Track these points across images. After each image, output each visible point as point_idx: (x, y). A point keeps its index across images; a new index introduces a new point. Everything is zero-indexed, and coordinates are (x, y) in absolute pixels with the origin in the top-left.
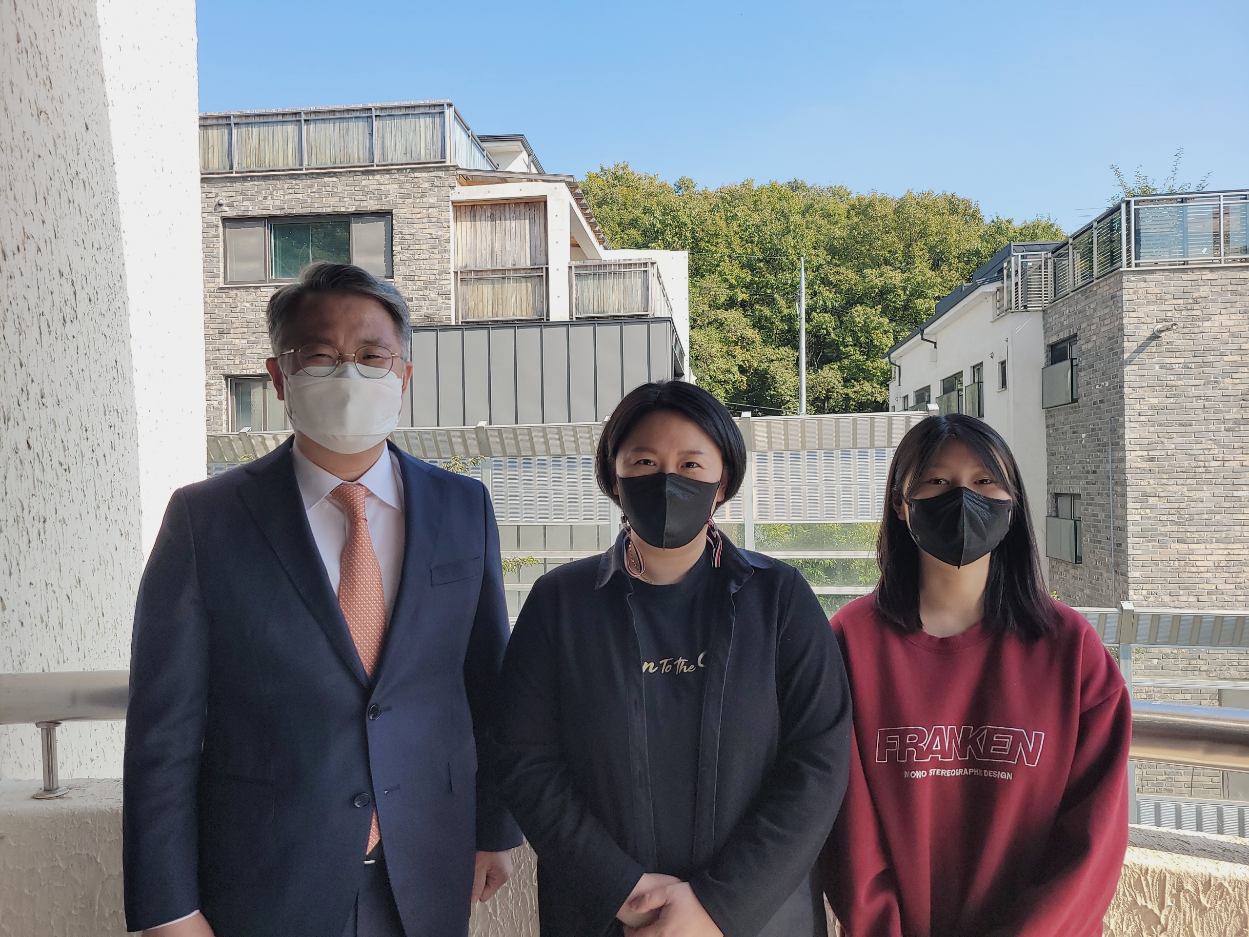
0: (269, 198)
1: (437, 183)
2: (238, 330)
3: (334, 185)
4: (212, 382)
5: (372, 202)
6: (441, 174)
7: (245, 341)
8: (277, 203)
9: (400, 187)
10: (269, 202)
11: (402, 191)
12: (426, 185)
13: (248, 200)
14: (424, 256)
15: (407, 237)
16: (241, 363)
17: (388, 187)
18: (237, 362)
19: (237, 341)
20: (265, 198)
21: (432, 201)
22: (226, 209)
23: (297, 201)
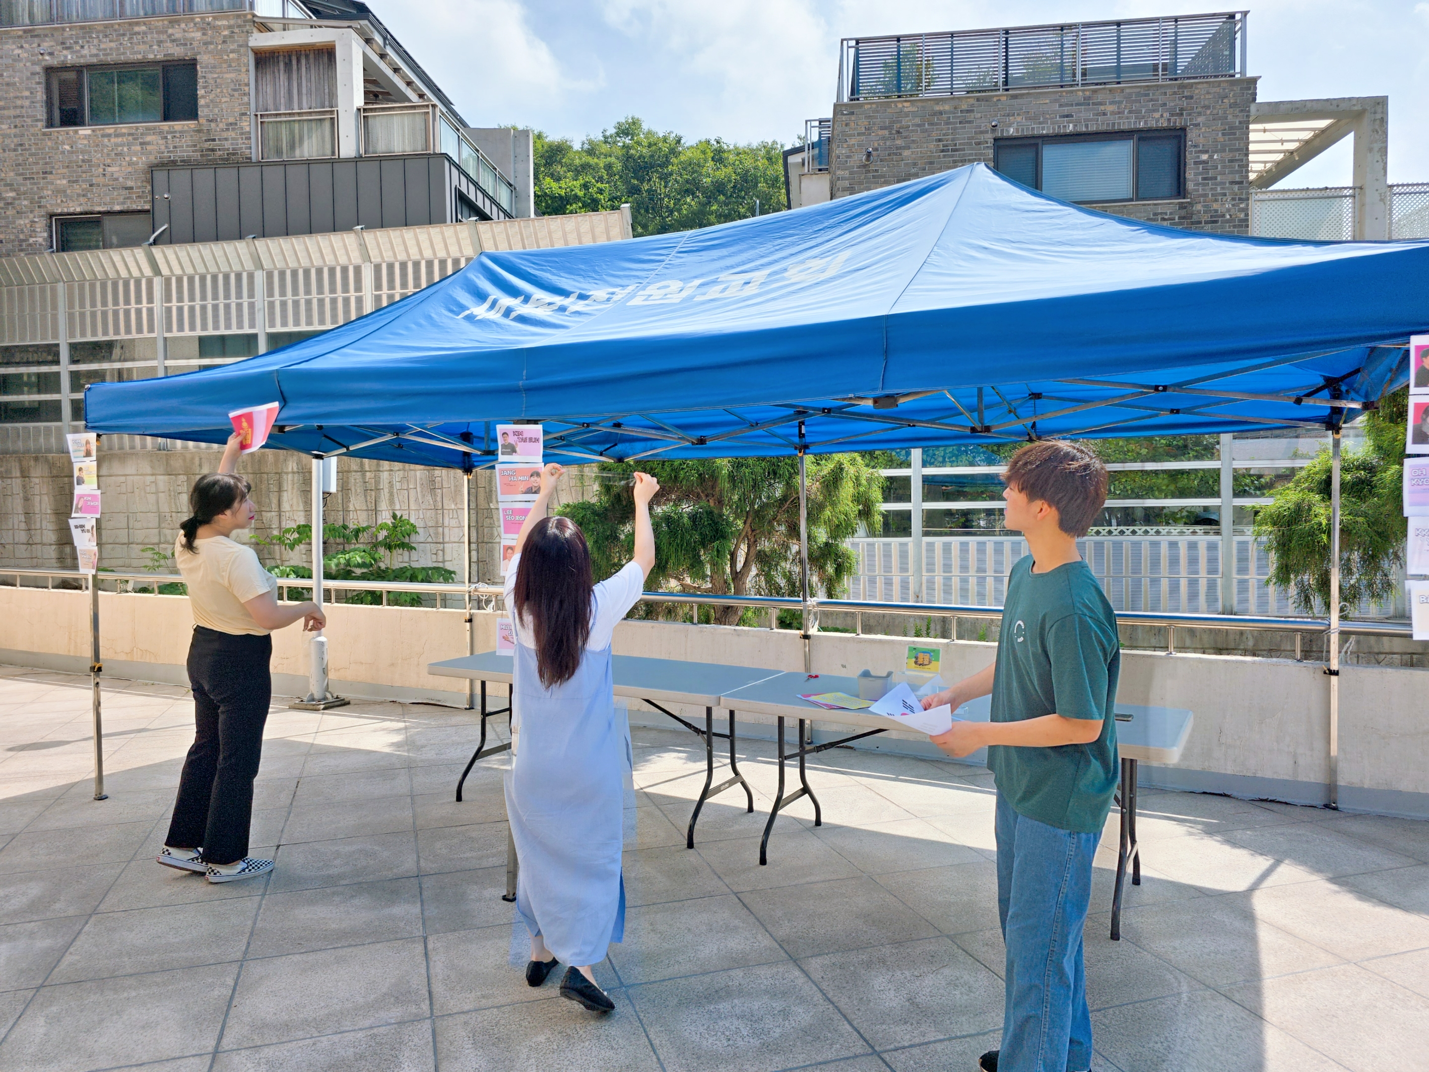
0: (86, 47)
1: (236, 30)
2: (59, 171)
3: (145, 33)
4: (36, 220)
5: (178, 48)
6: (240, 22)
7: (65, 182)
8: (94, 51)
9: (204, 34)
10: (85, 52)
11: (205, 37)
12: (226, 33)
13: (67, 48)
14: (224, 100)
15: (211, 81)
16: (62, 201)
17: (193, 35)
18: (59, 201)
19: (59, 182)
20: (82, 47)
21: (232, 47)
22: (47, 58)
23: (111, 49)
